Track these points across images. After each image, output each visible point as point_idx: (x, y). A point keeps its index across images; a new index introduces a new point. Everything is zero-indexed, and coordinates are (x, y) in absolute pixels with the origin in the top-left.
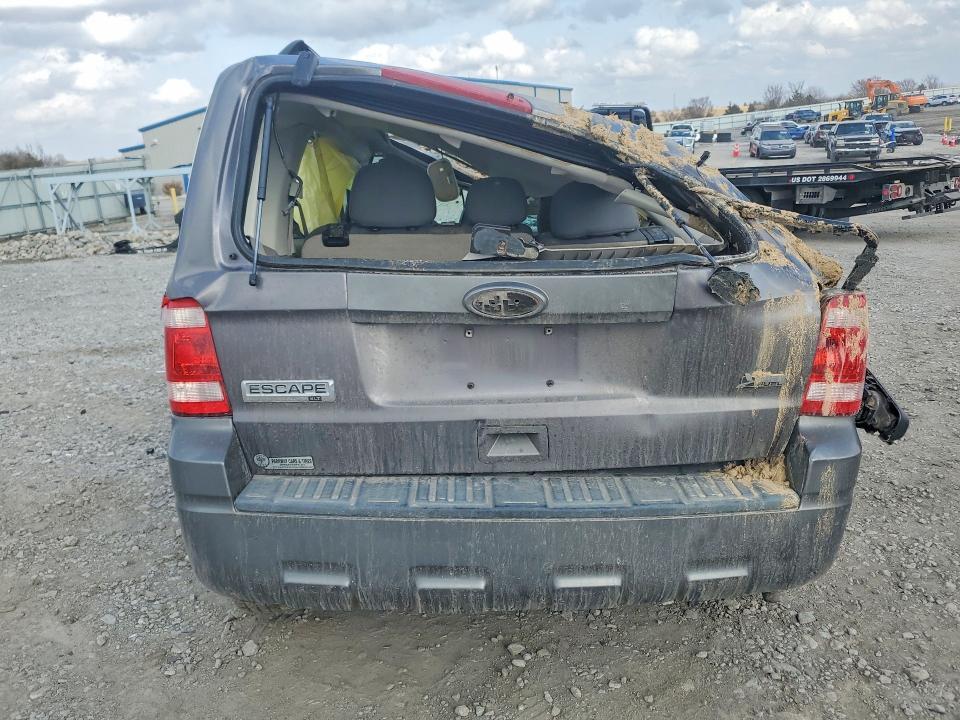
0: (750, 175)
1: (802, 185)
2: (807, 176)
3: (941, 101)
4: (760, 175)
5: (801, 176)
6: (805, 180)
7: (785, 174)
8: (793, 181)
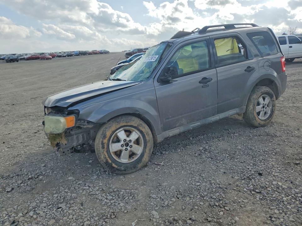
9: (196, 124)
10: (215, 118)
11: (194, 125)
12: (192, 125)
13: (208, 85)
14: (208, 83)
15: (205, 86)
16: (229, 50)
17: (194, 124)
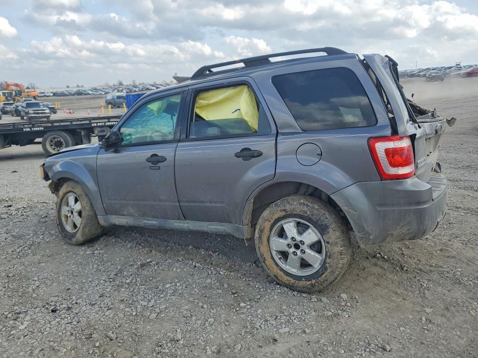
0: (69, 123)
1: (97, 126)
2: (100, 123)
3: (43, 95)
4: (74, 123)
5: (97, 123)
6: (99, 124)
7: (88, 122)
8: (93, 125)
9: (150, 222)
10: (182, 224)
11: (147, 222)
12: (145, 221)
13: (159, 167)
14: (160, 164)
15: (154, 167)
16: (236, 110)
17: (148, 220)
